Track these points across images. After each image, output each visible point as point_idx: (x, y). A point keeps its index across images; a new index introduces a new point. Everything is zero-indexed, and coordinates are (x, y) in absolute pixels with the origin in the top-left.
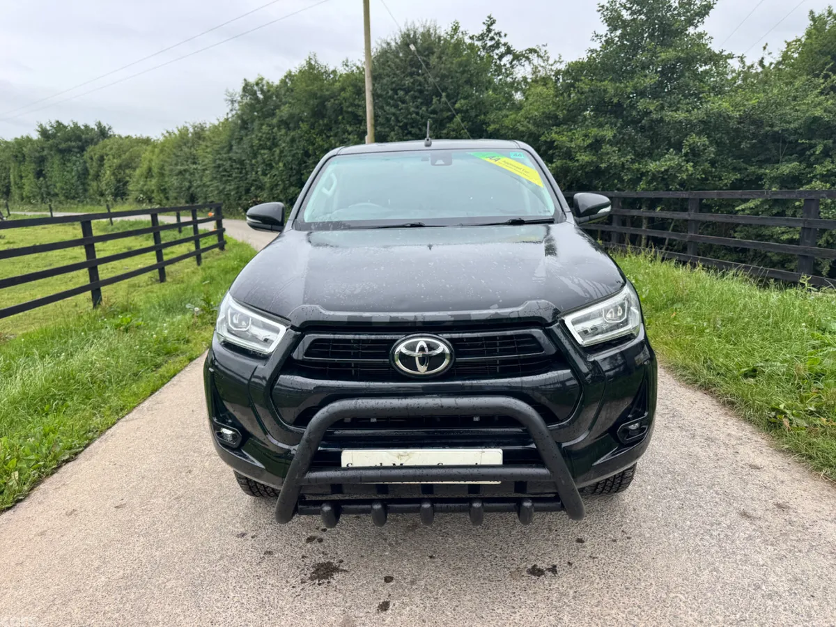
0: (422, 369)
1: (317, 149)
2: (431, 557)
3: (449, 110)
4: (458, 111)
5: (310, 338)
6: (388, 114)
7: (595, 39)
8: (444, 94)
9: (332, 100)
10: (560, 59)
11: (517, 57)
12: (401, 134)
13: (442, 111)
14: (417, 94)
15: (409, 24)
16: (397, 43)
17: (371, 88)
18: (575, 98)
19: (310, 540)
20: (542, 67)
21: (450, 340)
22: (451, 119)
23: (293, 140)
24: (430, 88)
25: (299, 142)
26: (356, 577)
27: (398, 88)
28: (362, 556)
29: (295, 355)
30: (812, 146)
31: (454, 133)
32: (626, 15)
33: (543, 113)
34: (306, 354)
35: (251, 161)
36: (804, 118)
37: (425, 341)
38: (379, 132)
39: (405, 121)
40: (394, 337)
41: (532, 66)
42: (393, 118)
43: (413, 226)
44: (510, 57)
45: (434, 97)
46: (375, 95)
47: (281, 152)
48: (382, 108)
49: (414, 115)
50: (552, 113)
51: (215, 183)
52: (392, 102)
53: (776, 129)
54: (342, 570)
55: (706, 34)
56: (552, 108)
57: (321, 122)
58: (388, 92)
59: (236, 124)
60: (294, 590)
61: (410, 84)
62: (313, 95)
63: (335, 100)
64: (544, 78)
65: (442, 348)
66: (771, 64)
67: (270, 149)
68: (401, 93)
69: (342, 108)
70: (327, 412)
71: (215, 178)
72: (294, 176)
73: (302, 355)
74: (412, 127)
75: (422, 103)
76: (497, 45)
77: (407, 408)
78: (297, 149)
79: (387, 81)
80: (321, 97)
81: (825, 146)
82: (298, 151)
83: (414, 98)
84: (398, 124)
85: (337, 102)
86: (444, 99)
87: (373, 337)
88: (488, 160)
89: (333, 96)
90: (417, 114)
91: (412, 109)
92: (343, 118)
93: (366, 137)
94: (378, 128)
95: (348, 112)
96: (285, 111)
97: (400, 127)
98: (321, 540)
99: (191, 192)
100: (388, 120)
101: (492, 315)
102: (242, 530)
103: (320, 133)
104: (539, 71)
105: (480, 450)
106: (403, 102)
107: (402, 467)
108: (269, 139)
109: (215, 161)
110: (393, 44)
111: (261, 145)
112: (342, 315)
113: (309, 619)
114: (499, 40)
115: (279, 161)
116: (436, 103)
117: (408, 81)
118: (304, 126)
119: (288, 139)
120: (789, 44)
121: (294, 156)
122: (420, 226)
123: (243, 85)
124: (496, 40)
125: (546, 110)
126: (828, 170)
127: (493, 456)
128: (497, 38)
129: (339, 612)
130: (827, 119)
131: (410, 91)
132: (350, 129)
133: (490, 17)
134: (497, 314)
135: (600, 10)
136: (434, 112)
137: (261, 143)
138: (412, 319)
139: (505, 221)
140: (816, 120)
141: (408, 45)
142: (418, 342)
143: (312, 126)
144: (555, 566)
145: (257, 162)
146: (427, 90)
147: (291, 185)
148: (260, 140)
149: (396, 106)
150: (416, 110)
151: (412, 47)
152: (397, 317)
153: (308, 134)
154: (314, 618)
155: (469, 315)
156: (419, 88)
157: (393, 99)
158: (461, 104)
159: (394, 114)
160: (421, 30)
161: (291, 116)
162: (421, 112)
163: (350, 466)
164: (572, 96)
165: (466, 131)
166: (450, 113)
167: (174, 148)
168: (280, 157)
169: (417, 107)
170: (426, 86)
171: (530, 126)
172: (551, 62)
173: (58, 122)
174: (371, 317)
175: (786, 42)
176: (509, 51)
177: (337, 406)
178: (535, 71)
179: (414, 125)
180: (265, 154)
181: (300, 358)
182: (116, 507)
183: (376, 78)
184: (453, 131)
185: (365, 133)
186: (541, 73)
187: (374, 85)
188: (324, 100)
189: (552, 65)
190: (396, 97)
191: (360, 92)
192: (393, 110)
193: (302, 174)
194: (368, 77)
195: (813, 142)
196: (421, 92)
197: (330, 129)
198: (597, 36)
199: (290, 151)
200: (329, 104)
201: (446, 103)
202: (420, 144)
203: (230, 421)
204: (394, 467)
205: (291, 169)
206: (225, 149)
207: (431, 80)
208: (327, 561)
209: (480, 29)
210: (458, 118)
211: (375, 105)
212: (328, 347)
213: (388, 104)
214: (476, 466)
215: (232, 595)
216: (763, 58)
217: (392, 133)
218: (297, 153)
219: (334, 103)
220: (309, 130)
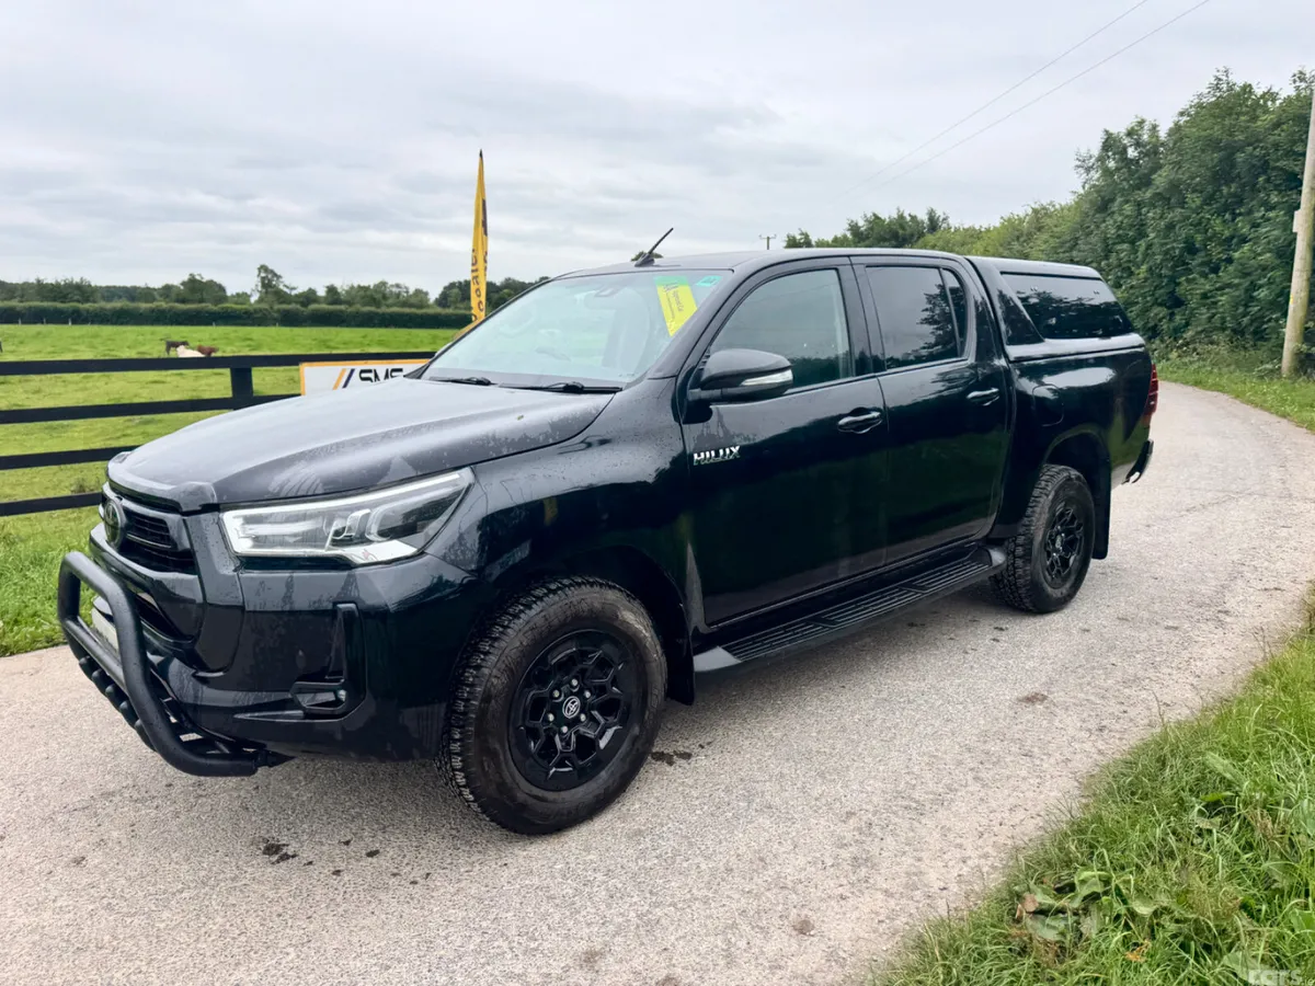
1: (1210, 239)
9: (1249, 149)
23: (1171, 227)
25: (1181, 228)
35: (1100, 264)
47: (1149, 246)
57: (1225, 190)
62: (1213, 144)
63: (1255, 149)
67: (1132, 242)
69: (1266, 162)
72: (1163, 287)
78: (1175, 240)
80: (1225, 148)
82: (1176, 245)
85: (1257, 152)
89: (1254, 141)
92: (1268, 180)
93: (1298, 213)
95: (1274, 168)
96: (1161, 180)
103: (1220, 213)
108: (1132, 226)
111: (1119, 236)
115: (1143, 262)
118: (1194, 200)
119: (1163, 225)
121: (1166, 253)
123: (1104, 137)
132: (1274, 199)
137: (1121, 232)
143: (1209, 200)
145: (1108, 265)
147: (1156, 303)
148: (1119, 228)
153: (1198, 214)
161: (1174, 187)
167: (1001, 245)
168: (1146, 255)
173: (874, 215)
180: (1123, 251)
185: (1298, 207)
188: (1232, 150)
193: (1178, 284)
197: (1240, 203)
199: (1163, 245)
200: (1240, 157)
205: (1160, 276)
206: (1068, 245)
218: (1173, 248)
219: (1251, 155)
220: (1201, 207)
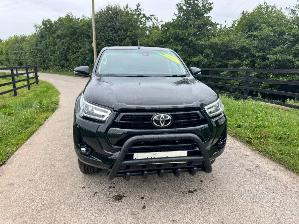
0: (162, 125)
1: (73, 47)
2: (155, 190)
3: (124, 36)
4: (128, 36)
5: (122, 115)
6: (101, 35)
7: (175, 15)
8: (122, 30)
9: (79, 29)
10: (162, 20)
11: (147, 18)
12: (106, 43)
13: (122, 36)
14: (112, 29)
15: (109, 3)
16: (104, 10)
17: (95, 26)
18: (168, 35)
19: (110, 187)
20: (156, 23)
21: (171, 115)
22: (125, 39)
23: (63, 43)
24: (117, 27)
25: (65, 44)
26: (131, 198)
27: (105, 26)
28: (131, 191)
29: (116, 120)
30: (243, 55)
31: (126, 44)
32: (185, 8)
33: (158, 39)
34: (121, 120)
35: (46, 50)
36: (240, 46)
37: (164, 115)
38: (98, 42)
39: (108, 38)
40: (152, 114)
41: (152, 22)
42: (103, 37)
43: (140, 76)
44: (144, 18)
45: (119, 31)
46: (96, 28)
47: (58, 47)
48: (99, 33)
49: (111, 37)
50: (161, 40)
51: (31, 58)
52: (103, 31)
53: (232, 49)
54: (125, 197)
55: (210, 17)
56: (161, 38)
57: (74, 37)
58: (101, 28)
59: (38, 36)
60: (110, 205)
61: (110, 25)
62: (71, 27)
63: (80, 29)
64: (156, 27)
65: (169, 117)
66: (228, 28)
67: (54, 46)
68: (106, 28)
69: (83, 32)
70: (131, 140)
71: (31, 56)
72: (63, 56)
73: (119, 120)
74: (111, 41)
75: (114, 32)
76: (140, 14)
77: (159, 138)
78: (65, 46)
79: (101, 24)
80: (74, 28)
81: (246, 55)
82: (65, 47)
83: (111, 30)
84: (105, 39)
86: (122, 32)
87: (145, 114)
88: (161, 54)
90: (113, 36)
91: (111, 34)
92: (83, 36)
93: (93, 43)
94: (97, 40)
95: (86, 34)
96: (59, 32)
97: (106, 40)
98: (114, 187)
99: (20, 61)
100: (101, 38)
101: (185, 106)
102: (83, 186)
103: (74, 41)
104: (155, 24)
105: (180, 151)
106: (107, 31)
107: (154, 158)
108: (53, 42)
109: (30, 50)
110: (103, 10)
111: (50, 44)
112: (134, 107)
113: (119, 214)
114: (141, 12)
115: (57, 51)
116: (120, 33)
117: (109, 24)
118: (68, 38)
119: (61, 43)
120: (234, 21)
121: (63, 49)
122: (142, 76)
123: (42, 21)
124: (140, 12)
125: (158, 38)
126: (247, 63)
127: (184, 153)
128: (140, 11)
129: (129, 211)
130: (247, 47)
131: (110, 28)
132: (86, 40)
133: (139, 4)
134: (186, 106)
135: (176, 6)
136: (119, 36)
137: (50, 43)
138: (159, 108)
139: (171, 76)
140: (244, 46)
141: (109, 11)
142: (161, 115)
143: (71, 38)
144: (196, 190)
145: (48, 51)
146: (116, 28)
147: (62, 60)
148: (49, 42)
149: (105, 33)
150: (112, 35)
151: (110, 12)
152: (154, 107)
153: (69, 41)
154: (120, 213)
155: (178, 106)
156: (113, 27)
157: (103, 30)
158: (129, 34)
159: (104, 36)
160: (113, 6)
161: (62, 34)
162: (114, 35)
163: (136, 159)
164: (167, 34)
165: (130, 43)
166: (124, 37)
167: (13, 44)
168: (58, 49)
169: (112, 34)
170: (116, 26)
171: (153, 43)
172: (159, 21)
174: (144, 107)
175: (233, 21)
176: (144, 16)
177: (134, 138)
178: (153, 24)
179: (111, 40)
180: (52, 48)
181: (118, 122)
182: (29, 181)
183: (96, 22)
184: (126, 43)
185: (92, 42)
186: (155, 25)
187: (96, 24)
188: (76, 29)
189: (159, 22)
190: (104, 29)
191: (90, 27)
192: (103, 34)
193: (67, 56)
194: (94, 22)
195: (243, 53)
196: (114, 28)
197: (78, 40)
198: (175, 14)
199: (62, 47)
200: (78, 31)
201: (123, 33)
202: (136, 48)
203: (85, 145)
204: (152, 158)
205: (62, 54)
206: (35, 45)
207: (117, 24)
208: (119, 194)
209: (135, 7)
210: (128, 39)
211: (96, 31)
212: (128, 118)
213: (102, 32)
214: (179, 157)
215: (87, 208)
216: (225, 25)
217: (103, 43)
218: (65, 48)
219: (80, 30)
220: (70, 40)
